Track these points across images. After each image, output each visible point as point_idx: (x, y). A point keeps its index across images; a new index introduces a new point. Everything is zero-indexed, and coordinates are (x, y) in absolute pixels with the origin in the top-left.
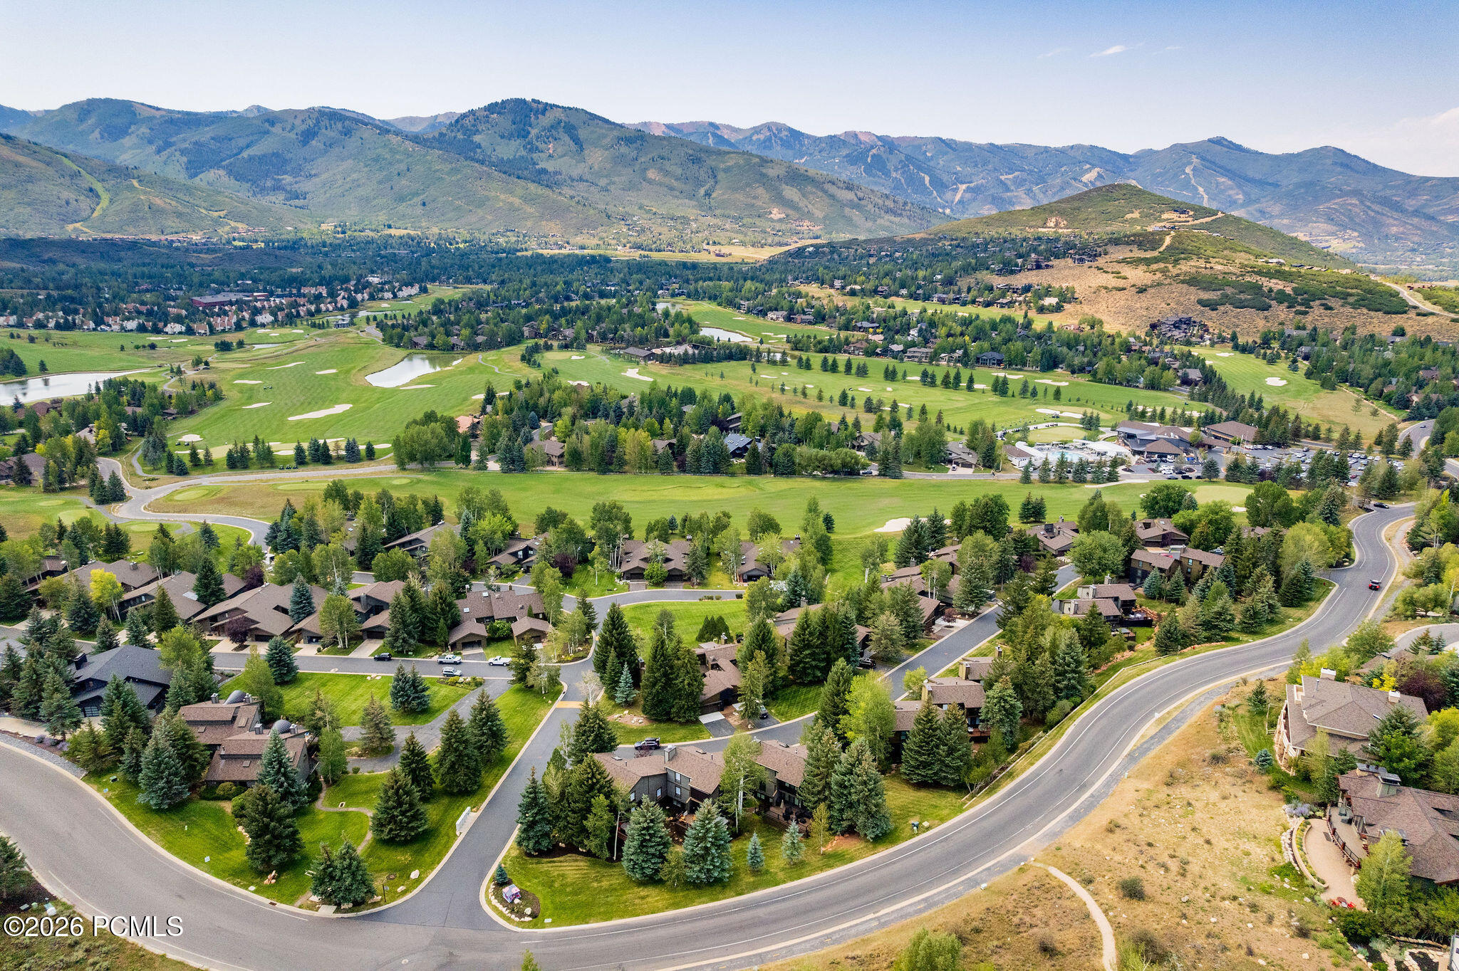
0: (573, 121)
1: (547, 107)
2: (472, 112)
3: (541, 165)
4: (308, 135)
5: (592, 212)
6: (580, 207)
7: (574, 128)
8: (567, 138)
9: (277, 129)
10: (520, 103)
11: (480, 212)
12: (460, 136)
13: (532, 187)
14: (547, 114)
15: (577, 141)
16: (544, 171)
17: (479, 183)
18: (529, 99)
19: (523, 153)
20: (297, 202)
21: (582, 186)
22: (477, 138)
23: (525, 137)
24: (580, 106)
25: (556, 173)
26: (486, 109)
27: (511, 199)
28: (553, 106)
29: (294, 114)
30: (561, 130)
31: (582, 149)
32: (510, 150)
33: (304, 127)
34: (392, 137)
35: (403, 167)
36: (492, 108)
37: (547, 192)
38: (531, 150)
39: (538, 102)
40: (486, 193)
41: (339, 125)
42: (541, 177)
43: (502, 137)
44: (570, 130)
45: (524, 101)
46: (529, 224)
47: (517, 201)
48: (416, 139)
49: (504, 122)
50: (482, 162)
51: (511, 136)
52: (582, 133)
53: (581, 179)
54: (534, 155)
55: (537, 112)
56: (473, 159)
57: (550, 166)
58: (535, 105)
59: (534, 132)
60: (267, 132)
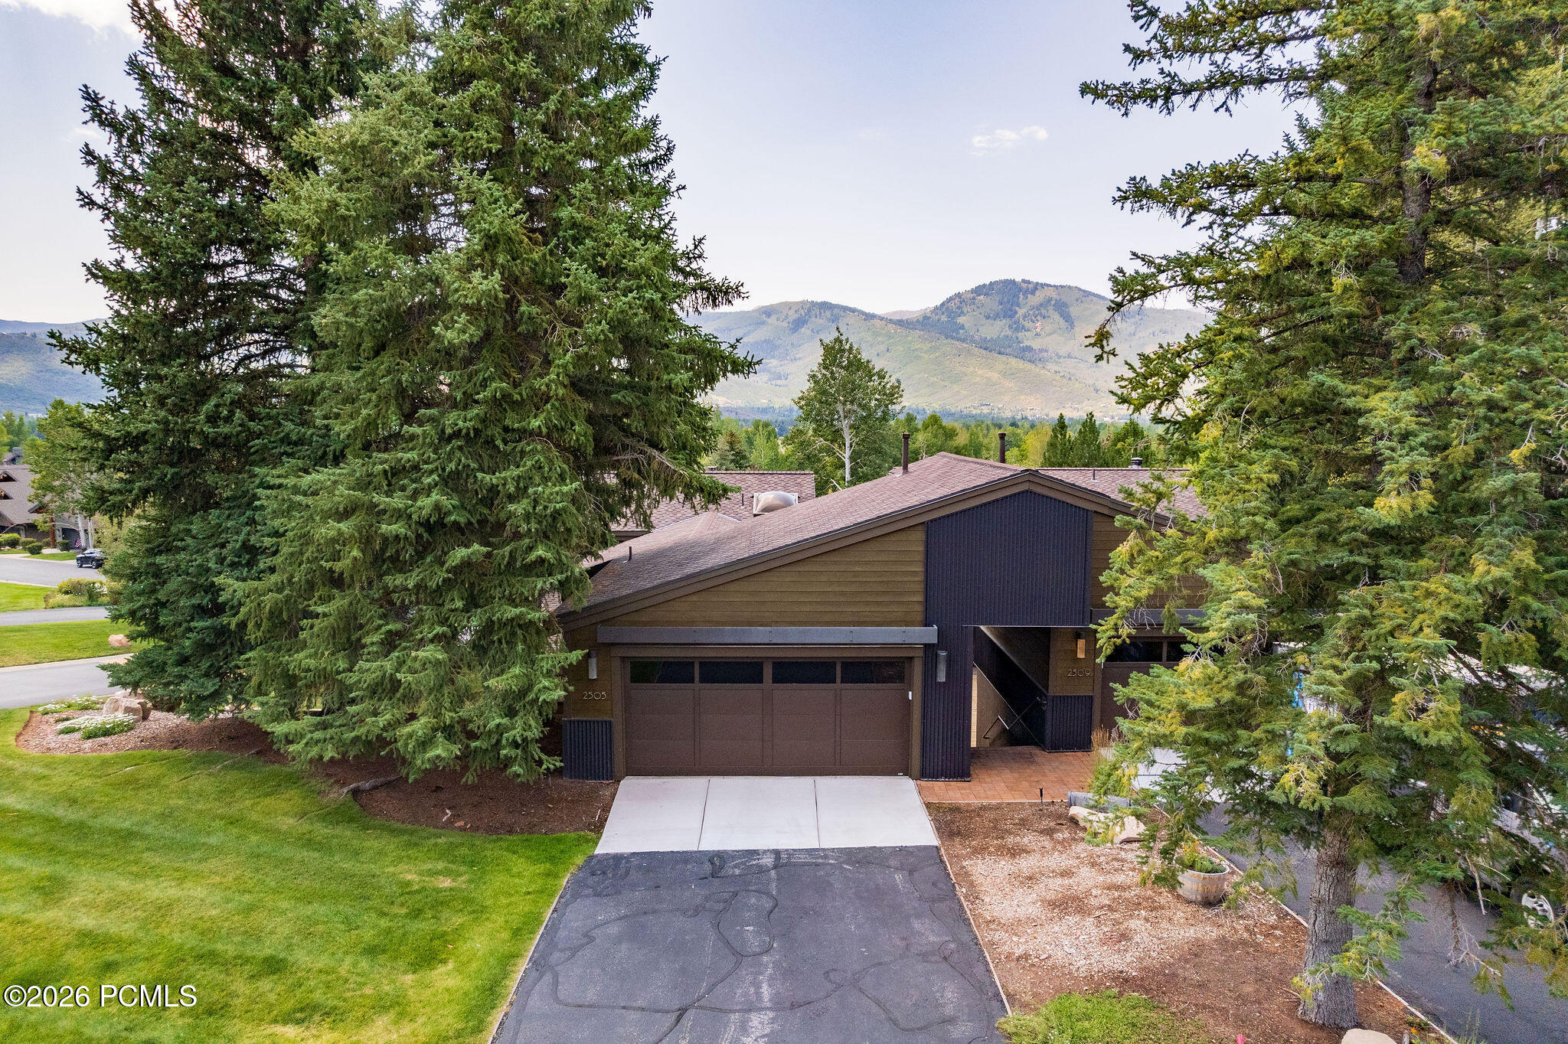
0: (1064, 299)
1: (1038, 286)
2: (958, 295)
3: (1027, 343)
4: (798, 324)
5: (1077, 385)
6: (1065, 381)
7: (1065, 305)
8: (1056, 316)
9: (772, 320)
10: (1010, 284)
11: (956, 388)
12: (944, 318)
13: (1013, 361)
14: (1038, 293)
15: (1068, 318)
16: (1029, 349)
17: (958, 359)
18: (1018, 279)
19: (1009, 333)
20: (779, 382)
21: (1069, 361)
22: (961, 320)
23: (1011, 317)
24: (1073, 284)
25: (1041, 350)
26: (972, 291)
27: (990, 374)
28: (1043, 285)
29: (789, 305)
30: (1051, 308)
31: (1072, 326)
32: (994, 330)
33: (796, 316)
34: (877, 322)
35: (883, 348)
36: (979, 290)
37: (1029, 366)
38: (1017, 330)
39: (1029, 282)
40: (963, 369)
41: (828, 313)
42: (1025, 353)
43: (988, 317)
44: (1061, 308)
45: (1013, 282)
46: (1007, 398)
47: (994, 376)
48: (900, 323)
49: (990, 303)
50: (963, 341)
51: (997, 317)
52: (1074, 311)
53: (1069, 356)
54: (1020, 335)
55: (1026, 292)
56: (953, 338)
57: (1036, 344)
58: (1024, 286)
59: (1021, 312)
60: (763, 323)
